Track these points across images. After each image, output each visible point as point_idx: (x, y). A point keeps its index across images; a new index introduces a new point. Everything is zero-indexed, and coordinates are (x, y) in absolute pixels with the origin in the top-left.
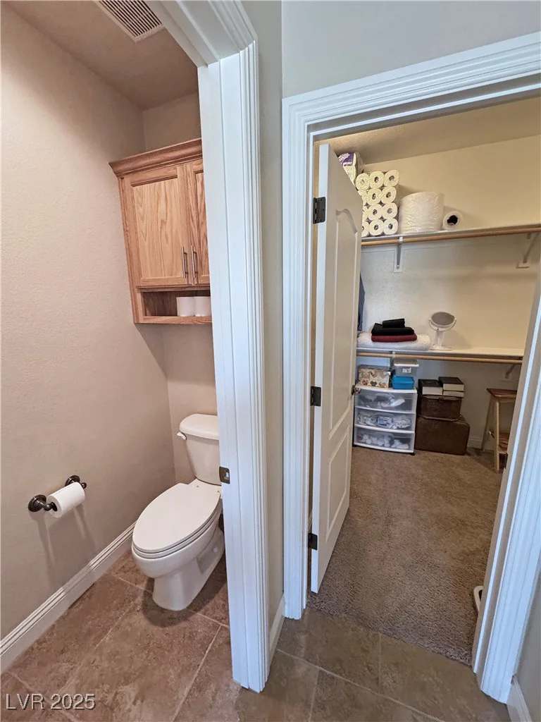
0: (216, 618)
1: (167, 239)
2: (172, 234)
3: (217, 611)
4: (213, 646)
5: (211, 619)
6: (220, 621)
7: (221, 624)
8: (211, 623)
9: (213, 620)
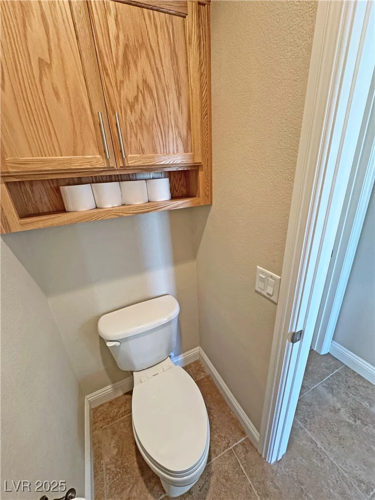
0: (225, 448)
1: (57, 94)
2: (67, 88)
3: (219, 444)
4: (243, 465)
5: (223, 453)
6: (228, 446)
7: (231, 447)
8: (226, 455)
9: (225, 451)
